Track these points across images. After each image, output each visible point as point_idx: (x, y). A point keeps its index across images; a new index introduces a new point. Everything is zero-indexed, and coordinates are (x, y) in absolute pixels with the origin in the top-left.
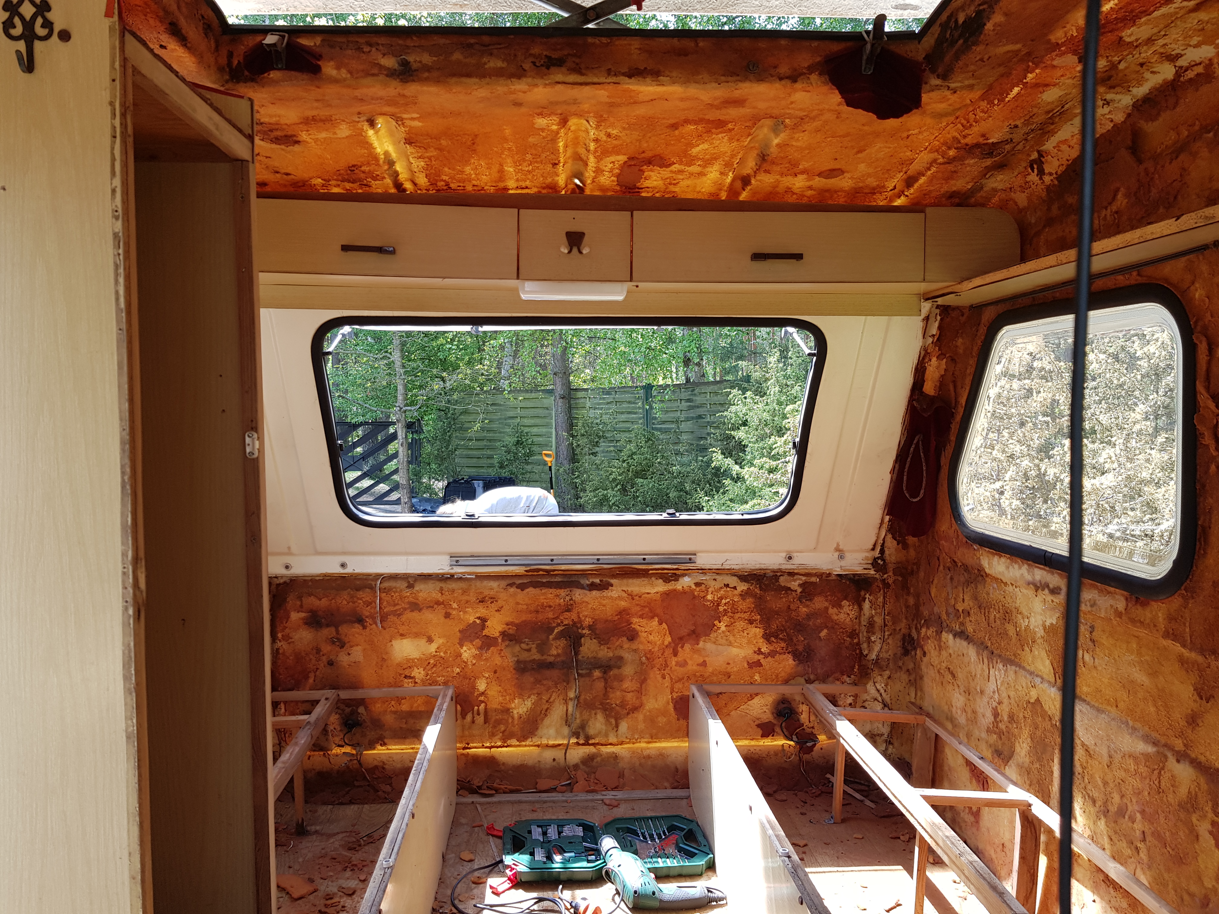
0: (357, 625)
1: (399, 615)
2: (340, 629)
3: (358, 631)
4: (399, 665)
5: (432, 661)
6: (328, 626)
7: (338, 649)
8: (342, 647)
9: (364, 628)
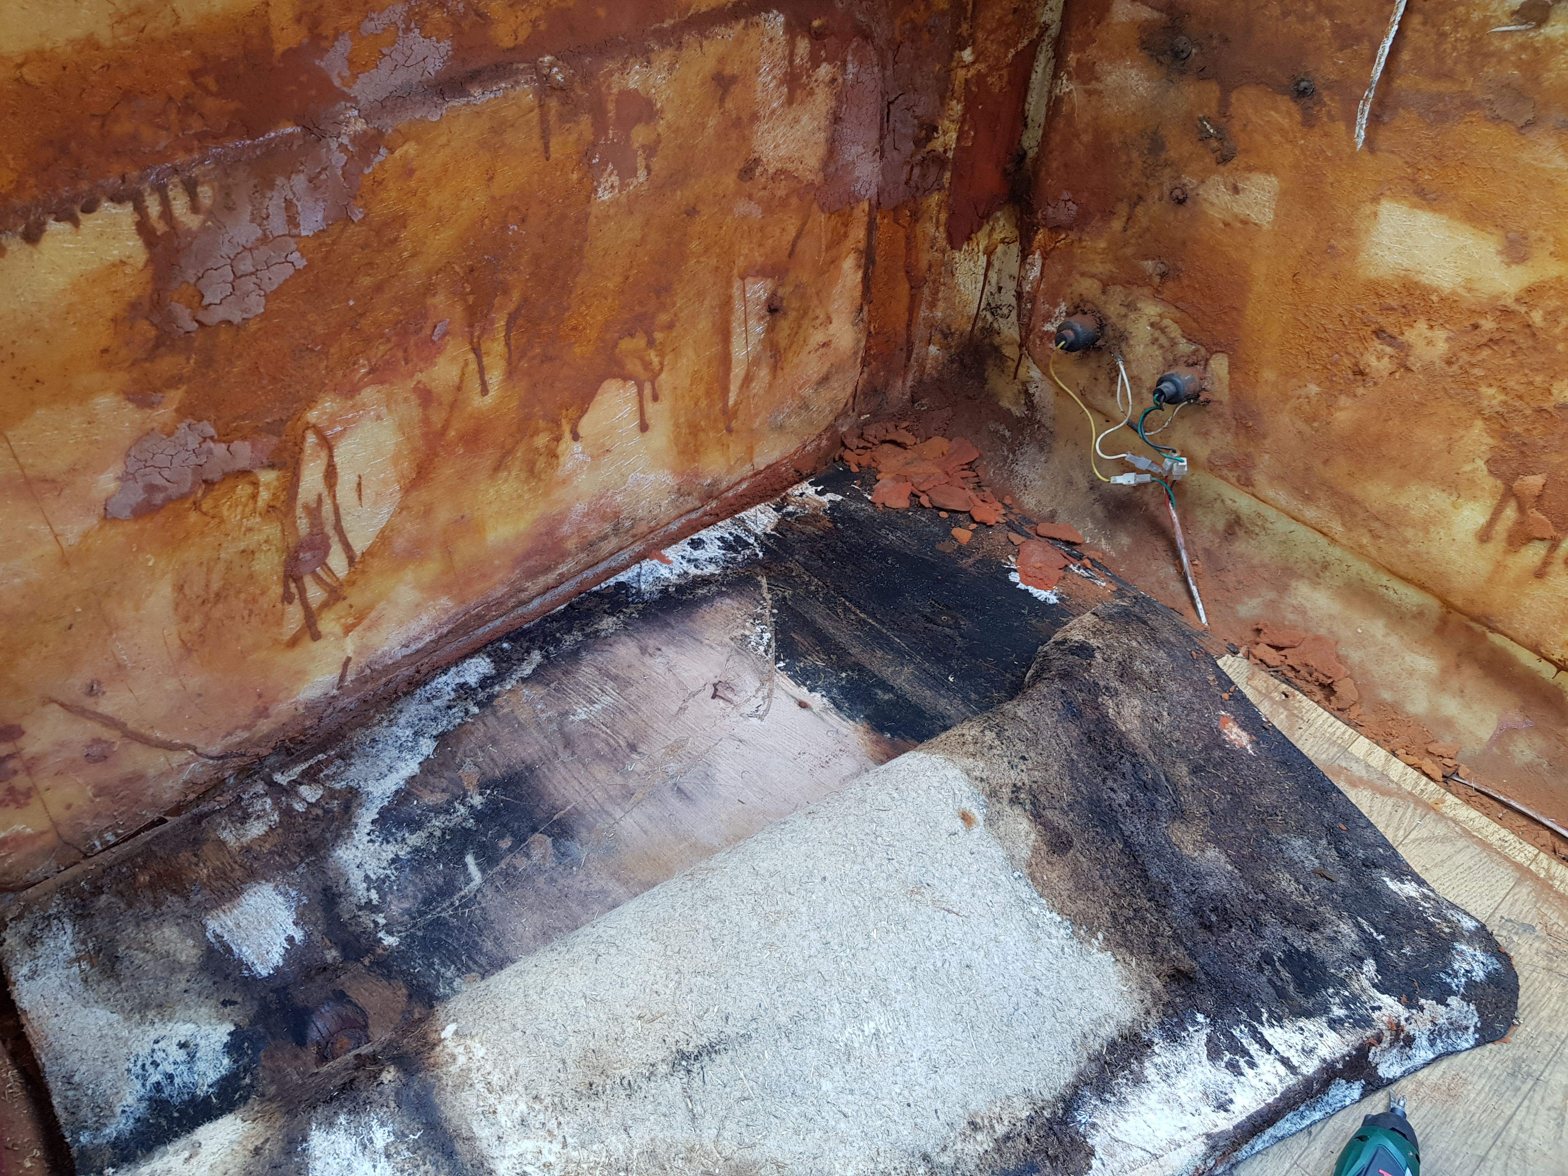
0: (1285, 103)
1: (1442, 117)
2: (1234, 97)
3: (1285, 123)
4: (1375, 288)
5: (1488, 324)
6: (1202, 75)
7: (1209, 160)
8: (1224, 160)
9: (1309, 122)
